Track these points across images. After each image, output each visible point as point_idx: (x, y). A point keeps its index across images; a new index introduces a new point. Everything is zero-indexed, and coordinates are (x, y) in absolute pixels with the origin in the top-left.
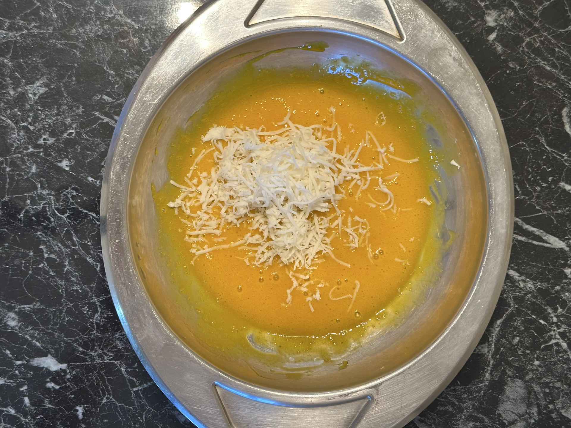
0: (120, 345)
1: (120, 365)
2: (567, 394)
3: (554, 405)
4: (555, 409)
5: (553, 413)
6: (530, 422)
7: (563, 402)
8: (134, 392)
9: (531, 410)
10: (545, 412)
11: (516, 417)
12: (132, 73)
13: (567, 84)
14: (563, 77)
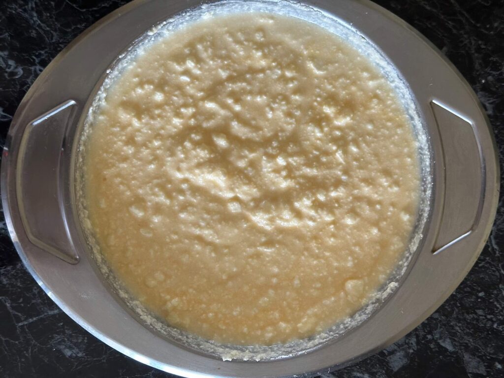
0: (4, 280)
1: (5, 300)
2: (445, 325)
3: (432, 335)
4: (433, 339)
5: (431, 343)
6: (409, 352)
7: (441, 333)
8: (19, 327)
9: (410, 340)
10: (423, 342)
11: (396, 347)
12: (15, 8)
13: (447, 24)
14: (442, 17)
